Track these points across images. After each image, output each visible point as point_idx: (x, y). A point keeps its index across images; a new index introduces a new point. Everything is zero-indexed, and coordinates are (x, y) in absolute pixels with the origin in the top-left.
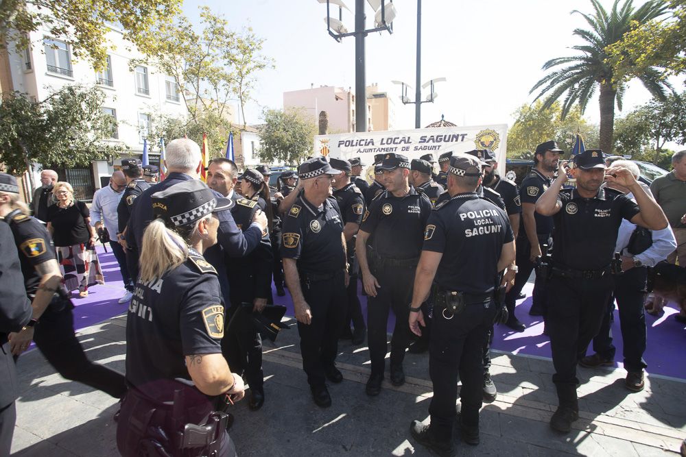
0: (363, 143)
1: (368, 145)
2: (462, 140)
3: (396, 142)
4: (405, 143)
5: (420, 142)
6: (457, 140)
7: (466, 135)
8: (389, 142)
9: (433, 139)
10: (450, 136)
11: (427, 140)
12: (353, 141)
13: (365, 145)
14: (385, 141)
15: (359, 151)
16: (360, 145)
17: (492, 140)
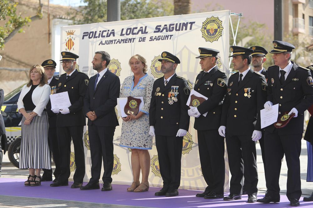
0: (105, 34)
1: (109, 36)
2: (191, 29)
3: (134, 32)
4: (142, 33)
5: (155, 32)
6: (186, 29)
7: (194, 23)
8: (128, 33)
9: (166, 28)
10: (180, 24)
11: (161, 29)
12: (96, 32)
13: (107, 36)
14: (124, 32)
15: (101, 43)
16: (102, 36)
17: (217, 28)
